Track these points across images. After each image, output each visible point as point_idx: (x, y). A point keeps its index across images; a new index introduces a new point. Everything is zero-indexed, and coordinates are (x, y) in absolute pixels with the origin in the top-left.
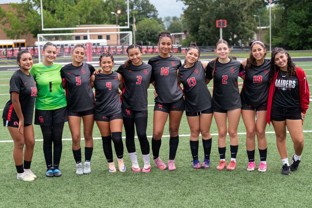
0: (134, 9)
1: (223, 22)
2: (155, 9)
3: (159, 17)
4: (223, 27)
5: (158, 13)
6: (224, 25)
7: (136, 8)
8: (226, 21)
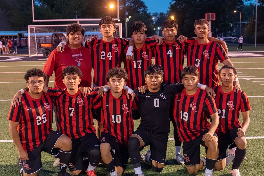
0: (127, 5)
1: (212, 16)
2: (145, 5)
3: (148, 12)
4: (212, 20)
5: (147, 9)
6: (212, 18)
7: (129, 4)
8: (214, 14)
